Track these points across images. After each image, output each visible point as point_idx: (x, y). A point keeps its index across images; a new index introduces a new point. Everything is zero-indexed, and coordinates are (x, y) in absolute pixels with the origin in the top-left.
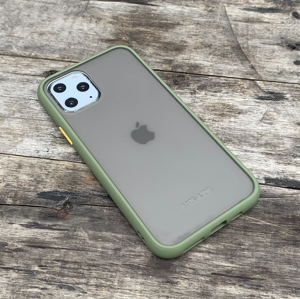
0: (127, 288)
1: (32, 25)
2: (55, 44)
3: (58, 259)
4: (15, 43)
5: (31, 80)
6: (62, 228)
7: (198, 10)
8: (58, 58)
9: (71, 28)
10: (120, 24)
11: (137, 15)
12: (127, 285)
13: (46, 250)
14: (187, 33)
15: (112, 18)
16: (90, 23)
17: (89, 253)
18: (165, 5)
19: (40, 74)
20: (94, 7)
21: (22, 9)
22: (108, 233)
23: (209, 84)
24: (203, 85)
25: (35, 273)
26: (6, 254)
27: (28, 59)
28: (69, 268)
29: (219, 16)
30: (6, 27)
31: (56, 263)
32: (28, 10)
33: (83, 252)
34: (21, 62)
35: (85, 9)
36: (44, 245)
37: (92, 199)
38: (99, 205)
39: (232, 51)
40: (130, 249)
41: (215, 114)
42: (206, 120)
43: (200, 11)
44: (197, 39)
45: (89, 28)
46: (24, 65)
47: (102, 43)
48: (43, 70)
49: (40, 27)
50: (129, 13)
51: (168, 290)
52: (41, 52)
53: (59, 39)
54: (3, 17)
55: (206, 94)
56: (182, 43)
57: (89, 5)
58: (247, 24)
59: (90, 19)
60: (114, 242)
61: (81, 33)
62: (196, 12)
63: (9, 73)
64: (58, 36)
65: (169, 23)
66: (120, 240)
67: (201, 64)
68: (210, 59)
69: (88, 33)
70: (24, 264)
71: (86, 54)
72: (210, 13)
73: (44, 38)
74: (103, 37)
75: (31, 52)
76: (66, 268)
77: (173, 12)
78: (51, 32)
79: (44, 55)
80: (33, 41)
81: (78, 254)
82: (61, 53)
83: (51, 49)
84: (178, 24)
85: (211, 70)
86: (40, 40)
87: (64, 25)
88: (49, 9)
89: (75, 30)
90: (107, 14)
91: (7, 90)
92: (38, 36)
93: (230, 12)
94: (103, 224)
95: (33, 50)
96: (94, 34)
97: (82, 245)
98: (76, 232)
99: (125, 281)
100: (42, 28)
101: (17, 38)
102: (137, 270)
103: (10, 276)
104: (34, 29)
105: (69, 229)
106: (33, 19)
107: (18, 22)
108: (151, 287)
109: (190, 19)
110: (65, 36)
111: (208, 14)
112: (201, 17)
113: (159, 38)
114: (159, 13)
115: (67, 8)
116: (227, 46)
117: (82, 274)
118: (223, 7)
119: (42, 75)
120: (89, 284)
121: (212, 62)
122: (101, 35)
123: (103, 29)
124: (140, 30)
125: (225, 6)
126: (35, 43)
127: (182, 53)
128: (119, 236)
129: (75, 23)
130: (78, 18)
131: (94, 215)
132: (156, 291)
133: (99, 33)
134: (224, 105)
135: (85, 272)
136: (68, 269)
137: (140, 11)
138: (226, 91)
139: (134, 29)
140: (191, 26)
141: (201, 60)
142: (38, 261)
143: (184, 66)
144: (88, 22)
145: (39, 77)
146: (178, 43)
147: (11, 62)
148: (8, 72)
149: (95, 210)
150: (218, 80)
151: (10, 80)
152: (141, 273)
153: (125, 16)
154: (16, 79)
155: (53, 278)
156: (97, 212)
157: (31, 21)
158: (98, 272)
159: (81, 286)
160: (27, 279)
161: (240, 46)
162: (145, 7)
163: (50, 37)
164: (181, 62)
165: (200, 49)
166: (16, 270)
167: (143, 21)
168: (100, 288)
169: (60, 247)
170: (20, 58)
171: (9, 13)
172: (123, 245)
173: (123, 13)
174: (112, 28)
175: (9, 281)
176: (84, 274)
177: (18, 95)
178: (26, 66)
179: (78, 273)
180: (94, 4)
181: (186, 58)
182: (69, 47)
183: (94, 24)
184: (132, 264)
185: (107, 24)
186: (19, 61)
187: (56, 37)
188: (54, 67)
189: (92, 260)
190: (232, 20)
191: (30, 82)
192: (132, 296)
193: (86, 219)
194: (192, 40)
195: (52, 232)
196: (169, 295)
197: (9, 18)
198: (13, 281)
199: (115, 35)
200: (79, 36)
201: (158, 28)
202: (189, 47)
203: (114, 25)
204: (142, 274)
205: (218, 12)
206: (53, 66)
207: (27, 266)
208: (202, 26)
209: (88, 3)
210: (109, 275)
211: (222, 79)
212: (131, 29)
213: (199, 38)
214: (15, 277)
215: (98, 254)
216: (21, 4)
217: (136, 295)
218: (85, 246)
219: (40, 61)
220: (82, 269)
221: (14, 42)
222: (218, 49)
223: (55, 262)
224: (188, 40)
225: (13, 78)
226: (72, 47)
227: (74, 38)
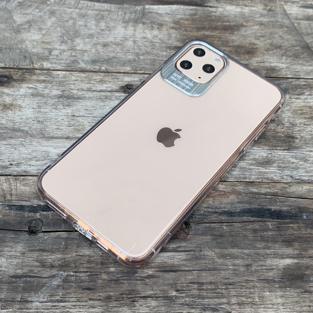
0: (269, 302)
1: (92, 36)
2: (123, 55)
3: (192, 281)
4: (80, 57)
5: (109, 96)
6: (187, 249)
7: (257, 10)
8: (131, 70)
9: (134, 37)
10: (183, 29)
11: (198, 18)
12: (268, 300)
13: (178, 273)
14: (253, 35)
15: (174, 24)
16: (152, 30)
17: (221, 272)
18: (223, 7)
19: (117, 90)
20: (151, 12)
21: (76, 19)
22: (234, 250)
23: (290, 87)
24: (285, 88)
25: (174, 298)
26: (139, 282)
27: (99, 74)
28: (207, 290)
29: (280, 15)
30: (65, 39)
31: (192, 286)
32: (83, 20)
33: (215, 271)
34: (93, 78)
35: (142, 15)
36: (174, 269)
37: (209, 216)
38: (217, 222)
39: (302, 51)
40: (261, 263)
41: (305, 118)
42: (298, 125)
43: (260, 11)
44: (265, 41)
45: (152, 35)
46: (97, 80)
47: (170, 51)
48: (118, 84)
49: (102, 38)
50: (189, 17)
51: (308, 299)
52: (110, 65)
53: (125, 49)
54: (59, 29)
55: (290, 98)
56: (251, 46)
57: (145, 11)
58: (309, 22)
59: (150, 25)
60: (243, 258)
61: (146, 41)
62: (256, 12)
63: (84, 90)
64: (124, 47)
65: (232, 25)
66: (248, 255)
67: (277, 67)
68: (284, 61)
69: (154, 41)
70: (160, 290)
71: (157, 64)
72: (270, 13)
73: (109, 50)
74: (170, 44)
75: (100, 66)
76: (203, 290)
77: (233, 13)
78: (114, 43)
79: (114, 68)
80: (99, 54)
81: (211, 274)
82: (132, 65)
83: (120, 62)
84: (242, 26)
85: (288, 72)
86: (105, 52)
87: (126, 34)
88: (105, 17)
89: (139, 38)
90: (167, 19)
91: (87, 110)
92: (101, 47)
93: (289, 10)
94: (227, 241)
95: (102, 63)
96: (159, 41)
97: (212, 265)
98: (203, 252)
99: (265, 296)
100: (103, 39)
101: (80, 52)
102: (273, 284)
103: (150, 305)
104: (96, 41)
105: (195, 249)
106: (91, 29)
107: (77, 34)
108: (292, 299)
109: (252, 19)
110: (131, 46)
111: (269, 14)
112: (262, 17)
113: (227, 42)
114: (219, 15)
115: (124, 15)
116: (296, 46)
117: (221, 294)
118: (281, 5)
119: (119, 91)
120: (231, 303)
121: (287, 64)
122: (167, 42)
123: (168, 36)
124: (205, 34)
125: (282, 5)
126: (102, 56)
127: (255, 57)
128: (246, 251)
129: (137, 31)
130: (138, 25)
131: (215, 233)
132: (297, 302)
133: (165, 40)
134: (310, 107)
135: (224, 291)
136: (205, 290)
137: (200, 14)
138: (309, 93)
139: (199, 34)
140: (256, 27)
141: (275, 63)
142: (173, 286)
143: (260, 70)
144: (150, 29)
145: (116, 93)
146: (247, 45)
147: (82, 78)
148: (82, 90)
149: (215, 228)
150: (298, 82)
151: (87, 98)
152: (277, 286)
153: (187, 20)
154: (93, 97)
155: (194, 301)
156: (217, 229)
157: (90, 31)
158: (236, 290)
159: (223, 306)
160: (168, 306)
161: (308, 46)
162: (203, 9)
163: (115, 48)
164: (256, 66)
165: (271, 51)
166: (154, 297)
167: (206, 24)
168: (243, 306)
169: (191, 269)
170: (91, 74)
171: (63, 24)
172: (252, 260)
173: (183, 16)
174: (176, 34)
175: (151, 310)
176: (223, 294)
177: (100, 114)
178: (100, 81)
179: (217, 293)
180: (151, 9)
181: (260, 61)
182: (138, 58)
183: (156, 30)
184: (267, 278)
185: (170, 30)
186: (90, 77)
187: (121, 48)
188: (129, 81)
189: (227, 278)
190: (293, 19)
191: (109, 99)
192: (275, 310)
193: (209, 237)
194: (261, 42)
195: (178, 254)
196: (310, 304)
197: (65, 30)
198: (154, 310)
199: (181, 41)
200: (145, 46)
201: (223, 31)
202: (259, 49)
203: (178, 31)
204: (280, 287)
205: (277, 10)
206: (128, 79)
207: (164, 293)
208: (266, 26)
209: (144, 9)
210: (248, 292)
211: (301, 81)
212: (196, 34)
213: (266, 39)
214: (155, 305)
215: (231, 272)
216: (73, 13)
217: (279, 309)
218: (215, 265)
219: (112, 75)
220: (219, 289)
221: (78, 56)
222: (289, 50)
223: (190, 285)
224: (256, 42)
225: (89, 96)
226: (142, 57)
227: (141, 47)
